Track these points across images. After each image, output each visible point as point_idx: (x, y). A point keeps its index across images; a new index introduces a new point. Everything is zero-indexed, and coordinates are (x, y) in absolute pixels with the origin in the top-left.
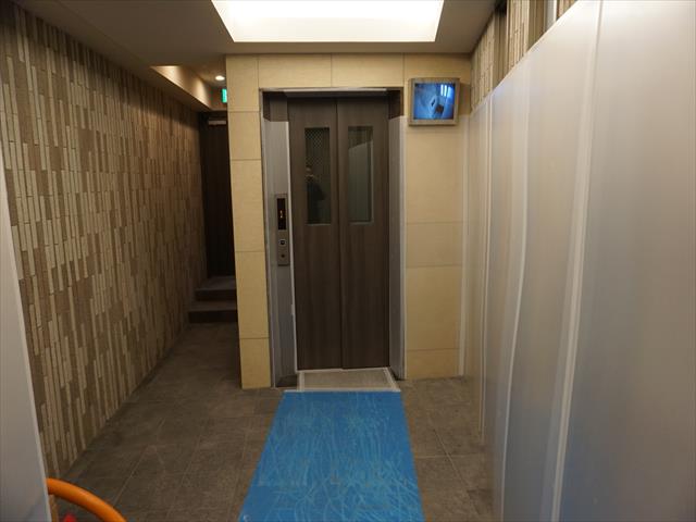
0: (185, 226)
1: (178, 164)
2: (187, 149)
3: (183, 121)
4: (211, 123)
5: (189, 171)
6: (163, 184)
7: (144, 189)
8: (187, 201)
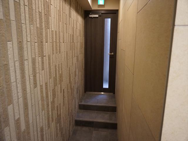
0: (75, 72)
1: (73, 36)
2: (78, 28)
3: (77, 11)
4: (90, 16)
5: (79, 40)
6: (63, 49)
7: (43, 56)
8: (77, 57)
